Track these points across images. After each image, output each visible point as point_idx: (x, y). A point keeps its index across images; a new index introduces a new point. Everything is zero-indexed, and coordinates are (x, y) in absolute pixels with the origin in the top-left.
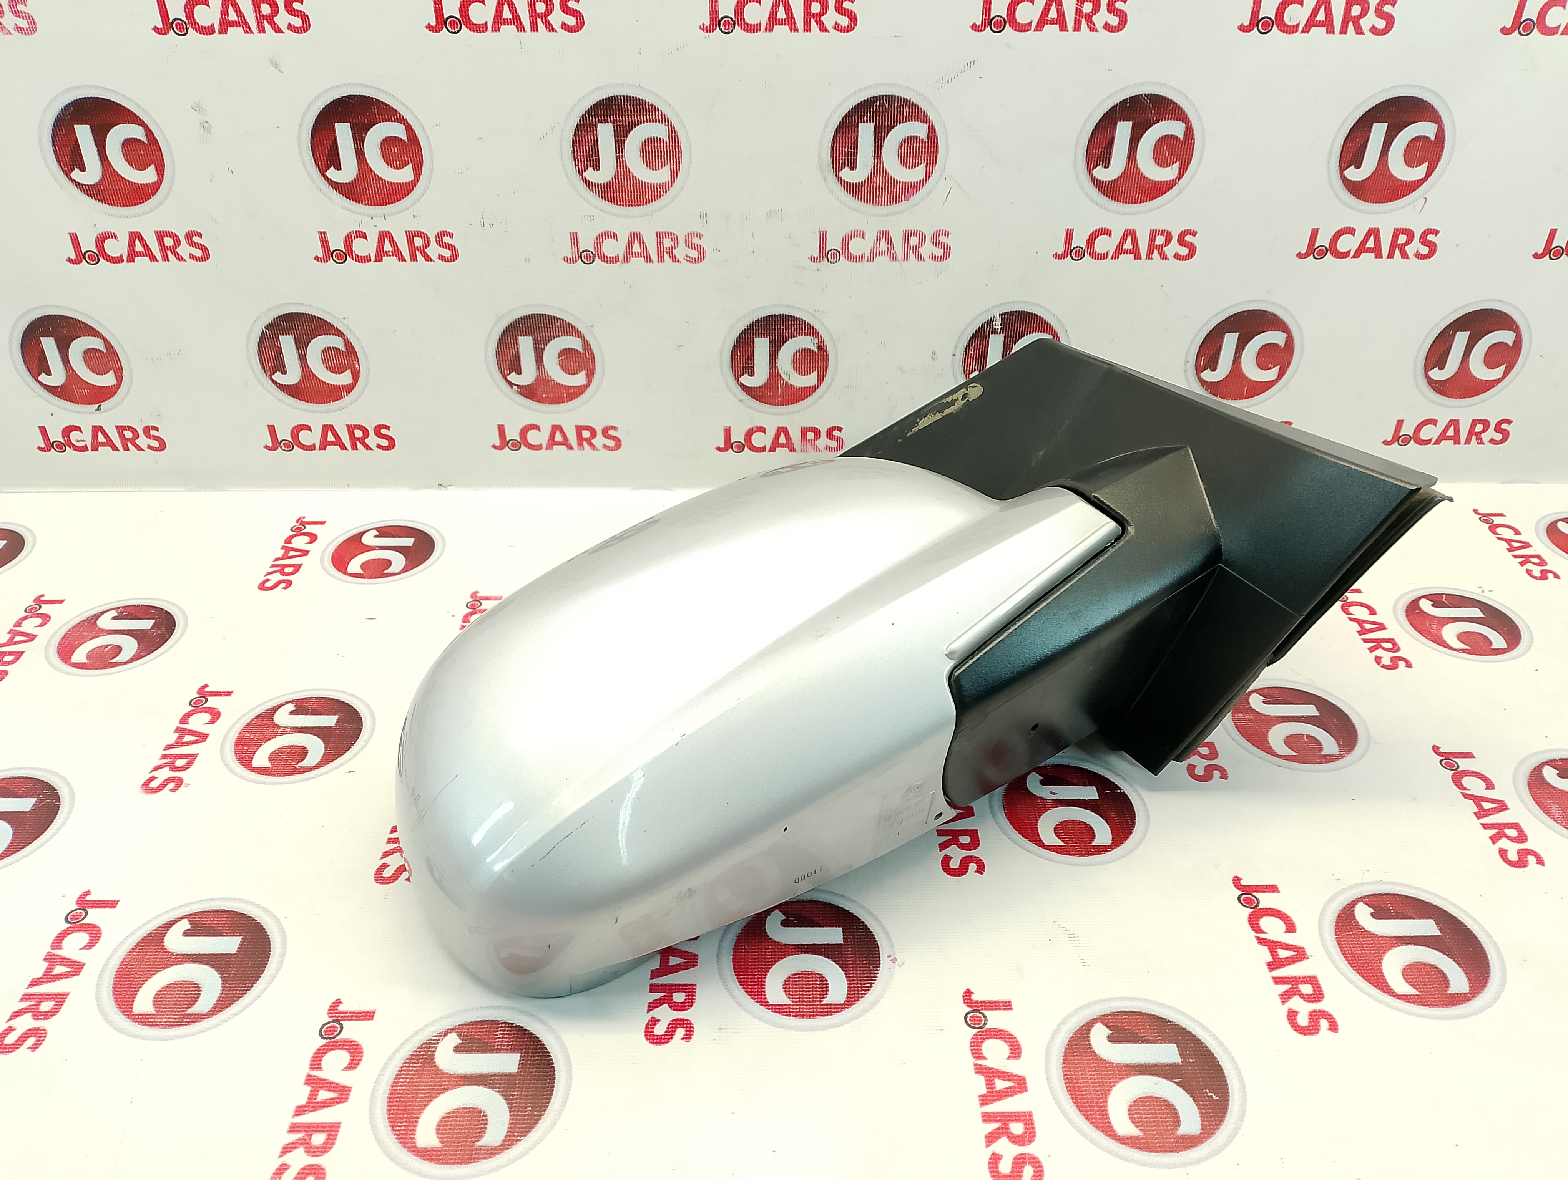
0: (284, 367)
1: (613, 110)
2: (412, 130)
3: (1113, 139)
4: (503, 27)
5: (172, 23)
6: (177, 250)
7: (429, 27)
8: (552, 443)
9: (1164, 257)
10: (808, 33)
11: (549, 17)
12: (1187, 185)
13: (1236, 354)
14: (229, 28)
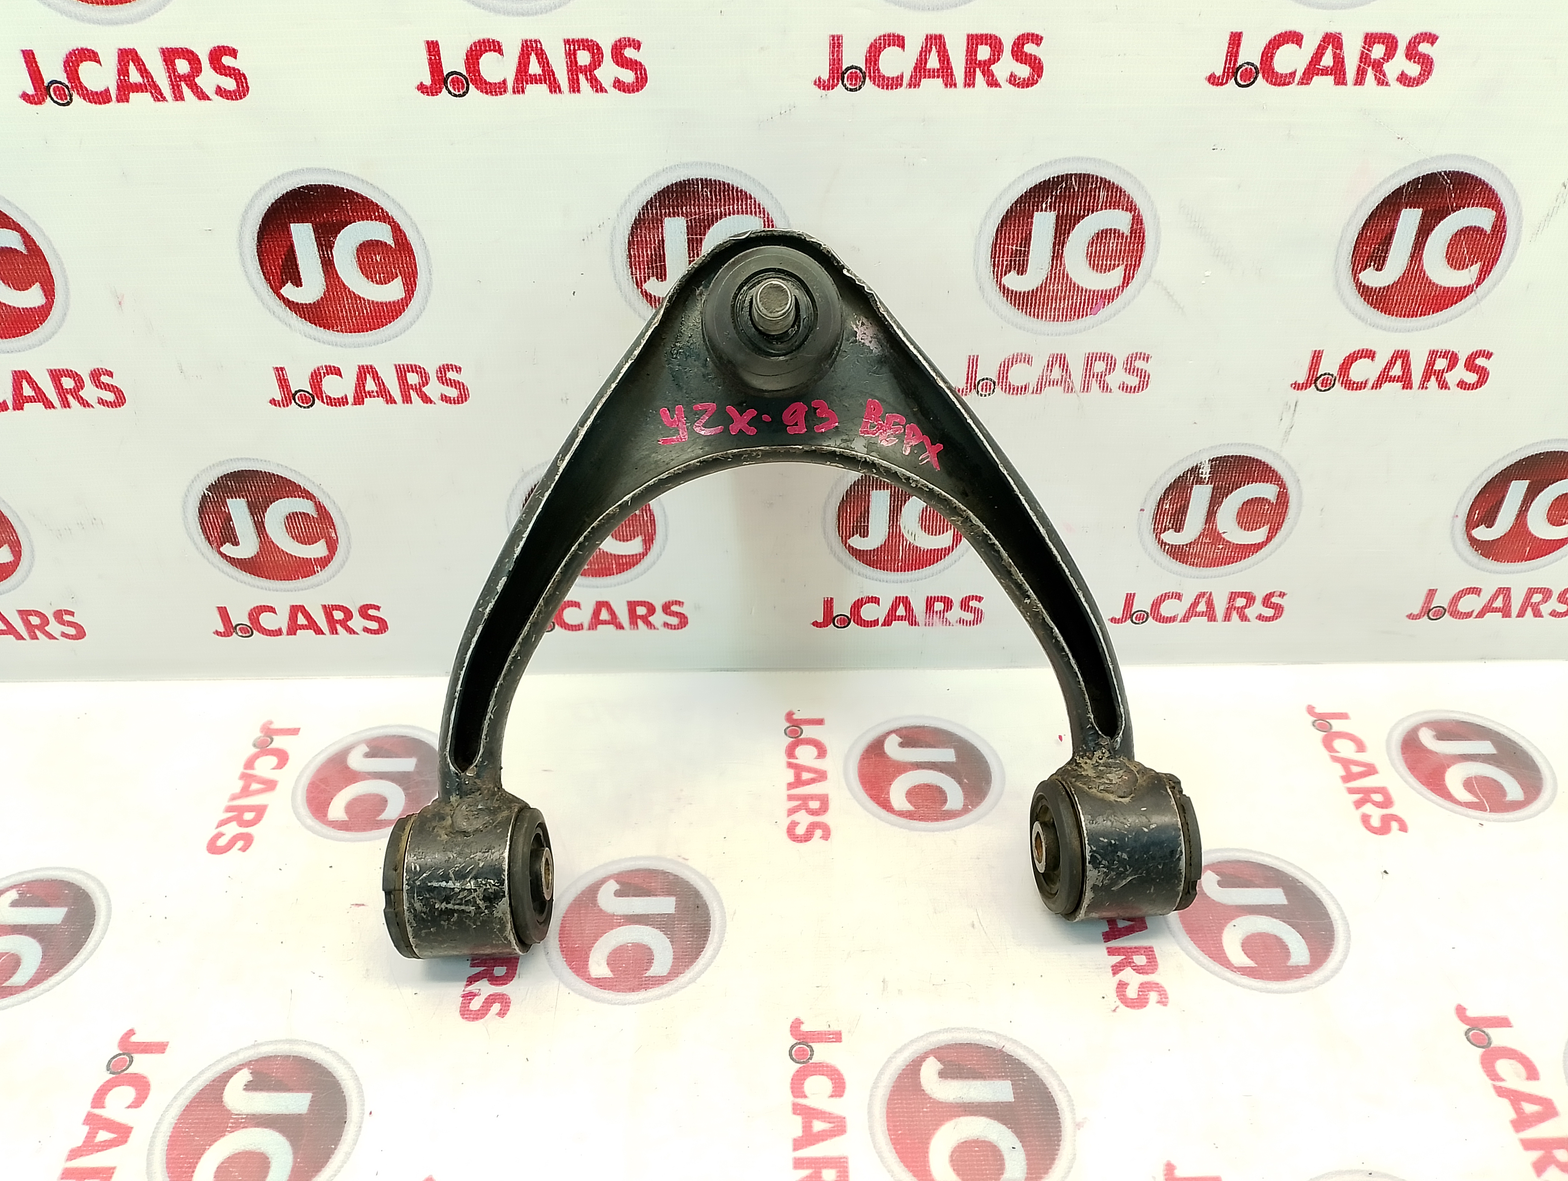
0: (235, 537)
1: (686, 199)
2: (400, 230)
3: (1393, 232)
4: (530, 88)
5: (48, 87)
6: (80, 393)
7: (422, 88)
8: (596, 621)
9: (1443, 385)
10: (971, 89)
11: (595, 72)
12: (1489, 292)
13: (1521, 507)
14: (131, 94)
